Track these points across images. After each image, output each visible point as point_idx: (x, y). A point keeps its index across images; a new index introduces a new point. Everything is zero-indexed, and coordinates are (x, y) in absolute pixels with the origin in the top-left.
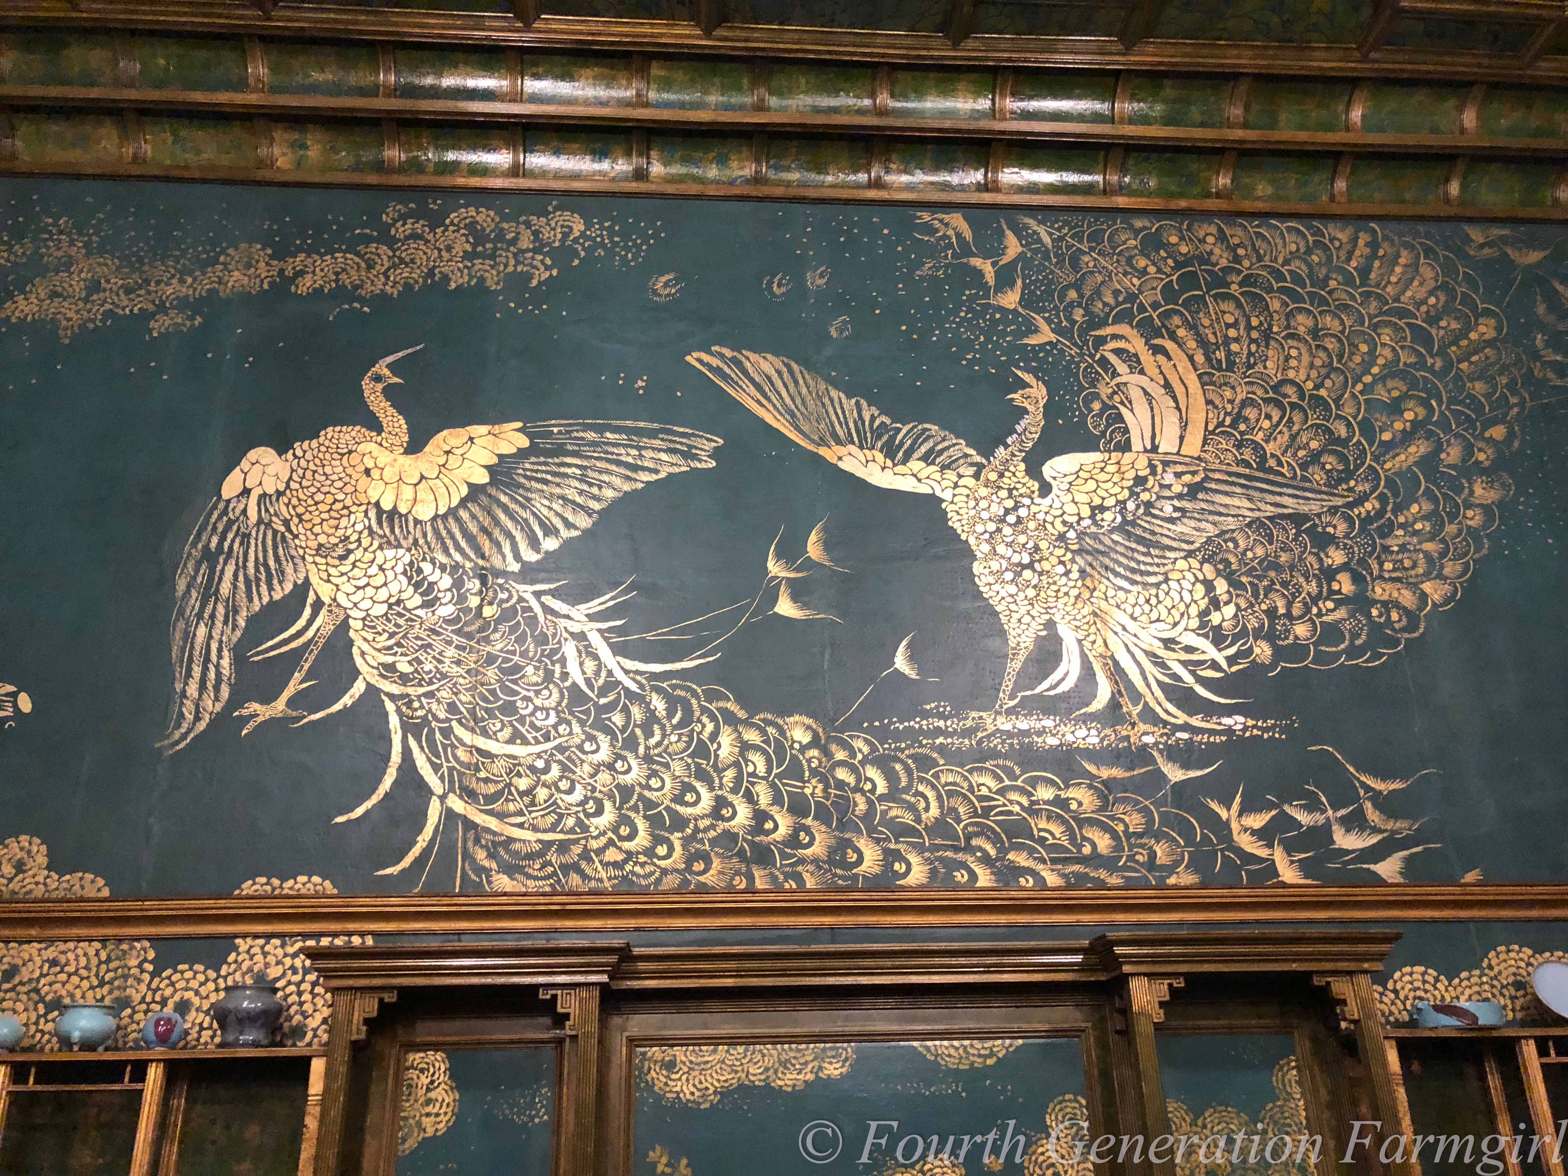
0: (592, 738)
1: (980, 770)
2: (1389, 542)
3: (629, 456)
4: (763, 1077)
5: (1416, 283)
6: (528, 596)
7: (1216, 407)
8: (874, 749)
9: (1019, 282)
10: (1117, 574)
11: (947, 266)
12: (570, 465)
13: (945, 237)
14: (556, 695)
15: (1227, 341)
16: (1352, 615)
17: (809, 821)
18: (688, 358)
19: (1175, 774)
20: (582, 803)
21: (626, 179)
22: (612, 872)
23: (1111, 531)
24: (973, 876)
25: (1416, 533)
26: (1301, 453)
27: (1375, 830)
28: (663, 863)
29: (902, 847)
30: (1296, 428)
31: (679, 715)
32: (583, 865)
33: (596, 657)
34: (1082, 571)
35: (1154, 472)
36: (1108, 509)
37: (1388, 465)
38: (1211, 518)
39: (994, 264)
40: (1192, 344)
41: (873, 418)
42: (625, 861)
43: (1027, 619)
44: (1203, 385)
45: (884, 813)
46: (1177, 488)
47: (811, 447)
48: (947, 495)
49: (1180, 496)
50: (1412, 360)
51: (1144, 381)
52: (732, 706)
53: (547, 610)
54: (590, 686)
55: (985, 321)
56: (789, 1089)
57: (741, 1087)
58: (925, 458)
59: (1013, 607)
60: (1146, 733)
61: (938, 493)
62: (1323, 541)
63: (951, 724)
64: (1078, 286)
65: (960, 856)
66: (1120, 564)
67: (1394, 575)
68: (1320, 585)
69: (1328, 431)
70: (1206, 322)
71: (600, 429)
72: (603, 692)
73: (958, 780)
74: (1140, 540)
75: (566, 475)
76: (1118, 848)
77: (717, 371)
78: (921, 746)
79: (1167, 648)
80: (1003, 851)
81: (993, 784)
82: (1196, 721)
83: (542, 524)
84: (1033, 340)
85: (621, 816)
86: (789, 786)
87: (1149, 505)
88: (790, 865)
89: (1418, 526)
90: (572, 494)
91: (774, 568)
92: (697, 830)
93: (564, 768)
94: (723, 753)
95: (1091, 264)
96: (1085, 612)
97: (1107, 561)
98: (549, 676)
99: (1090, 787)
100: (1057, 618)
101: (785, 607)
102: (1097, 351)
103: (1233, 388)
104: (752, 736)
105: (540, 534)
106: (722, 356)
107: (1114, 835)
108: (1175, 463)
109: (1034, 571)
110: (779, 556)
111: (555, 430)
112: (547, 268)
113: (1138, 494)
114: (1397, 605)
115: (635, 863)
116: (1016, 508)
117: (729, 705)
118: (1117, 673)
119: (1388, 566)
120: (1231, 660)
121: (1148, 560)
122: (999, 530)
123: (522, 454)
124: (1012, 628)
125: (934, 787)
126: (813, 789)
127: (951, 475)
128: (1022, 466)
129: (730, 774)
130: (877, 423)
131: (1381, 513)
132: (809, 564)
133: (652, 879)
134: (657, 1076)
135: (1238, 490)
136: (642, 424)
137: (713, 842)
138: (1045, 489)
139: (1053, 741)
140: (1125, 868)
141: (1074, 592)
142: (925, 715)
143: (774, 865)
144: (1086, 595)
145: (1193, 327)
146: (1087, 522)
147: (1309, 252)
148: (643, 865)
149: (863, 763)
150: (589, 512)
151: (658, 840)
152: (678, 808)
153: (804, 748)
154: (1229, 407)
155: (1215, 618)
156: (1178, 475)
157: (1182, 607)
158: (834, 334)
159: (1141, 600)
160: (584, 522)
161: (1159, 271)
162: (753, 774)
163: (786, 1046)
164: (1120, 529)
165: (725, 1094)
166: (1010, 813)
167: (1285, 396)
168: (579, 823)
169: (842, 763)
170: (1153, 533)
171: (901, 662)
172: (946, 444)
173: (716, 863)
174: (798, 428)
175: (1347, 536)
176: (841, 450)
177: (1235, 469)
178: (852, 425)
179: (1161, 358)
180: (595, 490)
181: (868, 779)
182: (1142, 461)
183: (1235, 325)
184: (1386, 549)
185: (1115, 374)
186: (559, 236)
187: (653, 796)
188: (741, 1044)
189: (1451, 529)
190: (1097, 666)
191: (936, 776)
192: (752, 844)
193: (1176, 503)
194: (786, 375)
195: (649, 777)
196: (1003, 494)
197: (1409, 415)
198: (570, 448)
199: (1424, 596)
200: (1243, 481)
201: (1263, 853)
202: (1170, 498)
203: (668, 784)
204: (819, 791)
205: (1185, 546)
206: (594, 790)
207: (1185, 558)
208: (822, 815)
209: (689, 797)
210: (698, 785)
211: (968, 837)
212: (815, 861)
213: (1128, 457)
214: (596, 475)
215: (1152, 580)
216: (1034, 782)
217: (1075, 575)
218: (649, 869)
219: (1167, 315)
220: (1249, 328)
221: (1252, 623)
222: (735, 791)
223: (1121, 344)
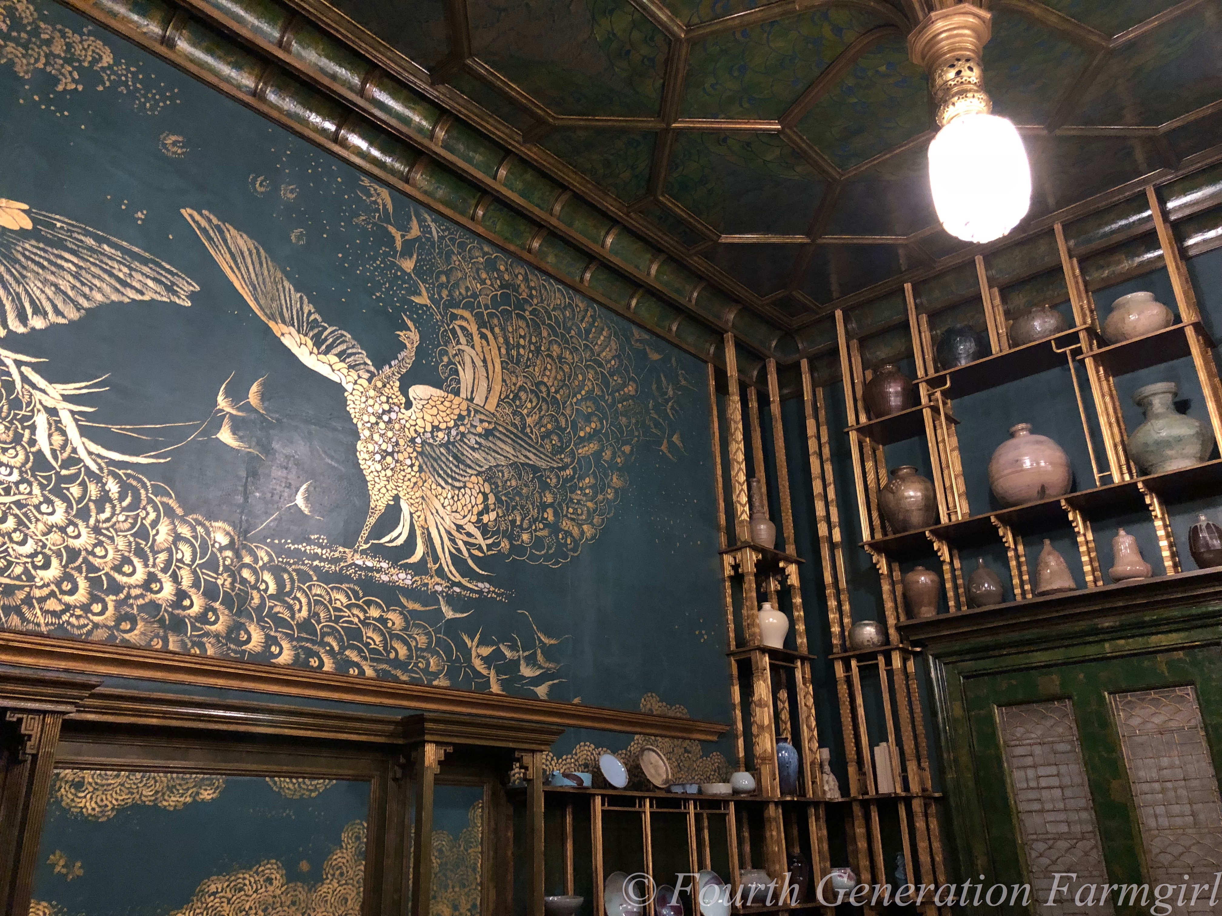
0: (50, 502)
1: (338, 589)
2: (573, 496)
3: (122, 272)
4: (153, 798)
5: (608, 349)
6: (9, 362)
7: (507, 385)
8: (271, 560)
9: (415, 256)
10: (439, 475)
11: (374, 224)
12: (67, 260)
13: (375, 202)
14: (21, 457)
15: (518, 346)
16: (550, 535)
17: (217, 605)
18: (183, 211)
19: (449, 614)
20: (33, 555)
21: (155, 40)
22: (49, 619)
23: (441, 445)
24: (322, 664)
25: (585, 495)
26: (543, 429)
27: (540, 667)
28: (96, 619)
29: (279, 635)
30: (543, 413)
31: (128, 500)
32: (25, 609)
33: (63, 433)
34: (420, 467)
35: (469, 415)
36: (441, 430)
37: (580, 451)
38: (493, 454)
39: (403, 236)
40: (501, 340)
41: (310, 314)
42: (63, 612)
43: (384, 490)
44: (503, 368)
45: (271, 608)
46: (479, 430)
47: (264, 318)
48: (349, 387)
49: (480, 435)
50: (599, 393)
51: (473, 353)
52: (172, 503)
53: (25, 379)
54: (56, 458)
55: (391, 274)
56: (172, 809)
57: (134, 806)
58: (339, 355)
59: (377, 479)
60: (438, 584)
61: (344, 384)
62: (545, 486)
63: (326, 553)
64: (448, 273)
65: (315, 648)
66: (442, 469)
67: (573, 516)
68: (538, 513)
69: (557, 421)
70: (510, 330)
71: (100, 240)
72: (66, 464)
73: (324, 593)
74: (455, 457)
75: (61, 267)
76: (410, 657)
77: (204, 231)
78: (303, 564)
79: (458, 531)
80: (343, 648)
81: (345, 600)
82: (464, 582)
83: (32, 302)
84: (417, 300)
85: (65, 573)
86: (207, 575)
87: (463, 435)
88: (198, 636)
89: (587, 491)
90: (64, 285)
91: (222, 402)
92: (128, 596)
93: (20, 522)
94: (160, 539)
95: (457, 263)
96: (417, 495)
97: (435, 465)
98: (17, 439)
99: (401, 613)
100: (401, 494)
101: (225, 436)
102: (451, 322)
103: (517, 376)
104: (185, 531)
105: (29, 311)
106: (209, 221)
107: (409, 649)
108: (481, 413)
109: (394, 458)
110: (227, 394)
111: (59, 225)
112: (74, 80)
113: (458, 426)
114: (572, 536)
115: (72, 615)
116: (389, 411)
117: (170, 502)
118: (429, 541)
119: (571, 510)
120: (489, 547)
121: (457, 471)
122: (377, 423)
123: (23, 234)
124: (373, 493)
125: (307, 595)
126: (223, 581)
127: (354, 374)
128: (397, 384)
129: (162, 557)
130: (312, 318)
131: (573, 478)
132: (248, 408)
133: (85, 630)
134: (66, 793)
135: (509, 441)
136: (136, 249)
137: (141, 608)
138: (408, 405)
139: (385, 578)
140: (412, 671)
141: (414, 480)
142: (309, 542)
143: (186, 634)
144: (420, 483)
145: (503, 329)
146: (429, 435)
147: (565, 308)
148: (78, 617)
149: (263, 568)
150: (78, 307)
151: (94, 598)
152: (116, 576)
153: (222, 549)
154: (513, 387)
155: (485, 518)
156: (482, 421)
157: (470, 507)
158: (293, 238)
159: (449, 496)
160: (73, 314)
161: (492, 285)
162: (181, 561)
163: (175, 775)
164: (446, 445)
165: (121, 811)
166: (351, 622)
167: (541, 392)
168: (26, 571)
169: (248, 566)
170: (463, 454)
171: (300, 501)
172: (354, 350)
173: (140, 625)
174: (256, 299)
175: (555, 487)
176: (285, 329)
177: (510, 428)
178: (295, 313)
179: (484, 341)
180: (86, 290)
181: (263, 581)
182: (464, 406)
183: (524, 337)
184: (571, 500)
185: (458, 343)
186: (90, 59)
187: (97, 562)
188: (139, 771)
189: (600, 497)
190: (418, 533)
191: (310, 588)
192: (171, 614)
193: (477, 438)
194: (254, 256)
195: (95, 545)
196: (384, 399)
197: (593, 425)
198: (70, 245)
199: (583, 533)
200: (512, 436)
201: (485, 672)
202: (475, 435)
203: (111, 555)
204: (227, 583)
205: (478, 468)
206: (44, 546)
207: (476, 475)
208: (228, 602)
209: (127, 569)
210: (136, 560)
211: (324, 635)
212: (217, 636)
213: (457, 400)
214: (89, 277)
215: (457, 484)
216: (368, 603)
217: (416, 468)
218: (82, 621)
219: (490, 315)
220: (530, 342)
221: (503, 527)
222: (164, 570)
223: (464, 324)
